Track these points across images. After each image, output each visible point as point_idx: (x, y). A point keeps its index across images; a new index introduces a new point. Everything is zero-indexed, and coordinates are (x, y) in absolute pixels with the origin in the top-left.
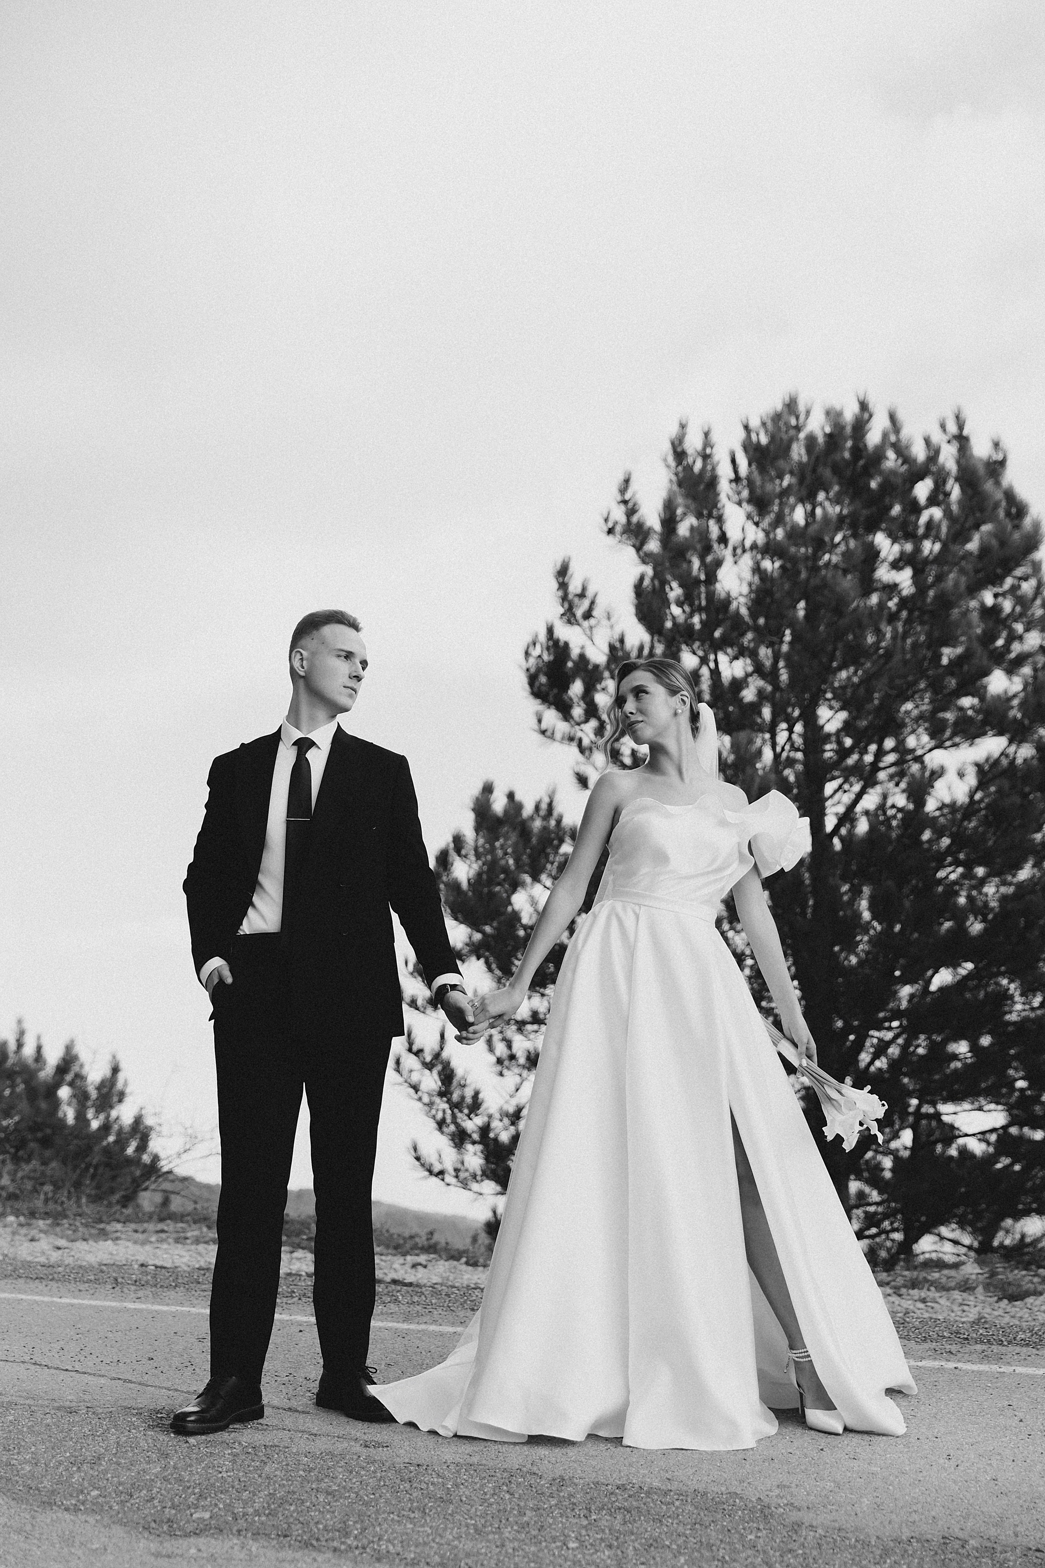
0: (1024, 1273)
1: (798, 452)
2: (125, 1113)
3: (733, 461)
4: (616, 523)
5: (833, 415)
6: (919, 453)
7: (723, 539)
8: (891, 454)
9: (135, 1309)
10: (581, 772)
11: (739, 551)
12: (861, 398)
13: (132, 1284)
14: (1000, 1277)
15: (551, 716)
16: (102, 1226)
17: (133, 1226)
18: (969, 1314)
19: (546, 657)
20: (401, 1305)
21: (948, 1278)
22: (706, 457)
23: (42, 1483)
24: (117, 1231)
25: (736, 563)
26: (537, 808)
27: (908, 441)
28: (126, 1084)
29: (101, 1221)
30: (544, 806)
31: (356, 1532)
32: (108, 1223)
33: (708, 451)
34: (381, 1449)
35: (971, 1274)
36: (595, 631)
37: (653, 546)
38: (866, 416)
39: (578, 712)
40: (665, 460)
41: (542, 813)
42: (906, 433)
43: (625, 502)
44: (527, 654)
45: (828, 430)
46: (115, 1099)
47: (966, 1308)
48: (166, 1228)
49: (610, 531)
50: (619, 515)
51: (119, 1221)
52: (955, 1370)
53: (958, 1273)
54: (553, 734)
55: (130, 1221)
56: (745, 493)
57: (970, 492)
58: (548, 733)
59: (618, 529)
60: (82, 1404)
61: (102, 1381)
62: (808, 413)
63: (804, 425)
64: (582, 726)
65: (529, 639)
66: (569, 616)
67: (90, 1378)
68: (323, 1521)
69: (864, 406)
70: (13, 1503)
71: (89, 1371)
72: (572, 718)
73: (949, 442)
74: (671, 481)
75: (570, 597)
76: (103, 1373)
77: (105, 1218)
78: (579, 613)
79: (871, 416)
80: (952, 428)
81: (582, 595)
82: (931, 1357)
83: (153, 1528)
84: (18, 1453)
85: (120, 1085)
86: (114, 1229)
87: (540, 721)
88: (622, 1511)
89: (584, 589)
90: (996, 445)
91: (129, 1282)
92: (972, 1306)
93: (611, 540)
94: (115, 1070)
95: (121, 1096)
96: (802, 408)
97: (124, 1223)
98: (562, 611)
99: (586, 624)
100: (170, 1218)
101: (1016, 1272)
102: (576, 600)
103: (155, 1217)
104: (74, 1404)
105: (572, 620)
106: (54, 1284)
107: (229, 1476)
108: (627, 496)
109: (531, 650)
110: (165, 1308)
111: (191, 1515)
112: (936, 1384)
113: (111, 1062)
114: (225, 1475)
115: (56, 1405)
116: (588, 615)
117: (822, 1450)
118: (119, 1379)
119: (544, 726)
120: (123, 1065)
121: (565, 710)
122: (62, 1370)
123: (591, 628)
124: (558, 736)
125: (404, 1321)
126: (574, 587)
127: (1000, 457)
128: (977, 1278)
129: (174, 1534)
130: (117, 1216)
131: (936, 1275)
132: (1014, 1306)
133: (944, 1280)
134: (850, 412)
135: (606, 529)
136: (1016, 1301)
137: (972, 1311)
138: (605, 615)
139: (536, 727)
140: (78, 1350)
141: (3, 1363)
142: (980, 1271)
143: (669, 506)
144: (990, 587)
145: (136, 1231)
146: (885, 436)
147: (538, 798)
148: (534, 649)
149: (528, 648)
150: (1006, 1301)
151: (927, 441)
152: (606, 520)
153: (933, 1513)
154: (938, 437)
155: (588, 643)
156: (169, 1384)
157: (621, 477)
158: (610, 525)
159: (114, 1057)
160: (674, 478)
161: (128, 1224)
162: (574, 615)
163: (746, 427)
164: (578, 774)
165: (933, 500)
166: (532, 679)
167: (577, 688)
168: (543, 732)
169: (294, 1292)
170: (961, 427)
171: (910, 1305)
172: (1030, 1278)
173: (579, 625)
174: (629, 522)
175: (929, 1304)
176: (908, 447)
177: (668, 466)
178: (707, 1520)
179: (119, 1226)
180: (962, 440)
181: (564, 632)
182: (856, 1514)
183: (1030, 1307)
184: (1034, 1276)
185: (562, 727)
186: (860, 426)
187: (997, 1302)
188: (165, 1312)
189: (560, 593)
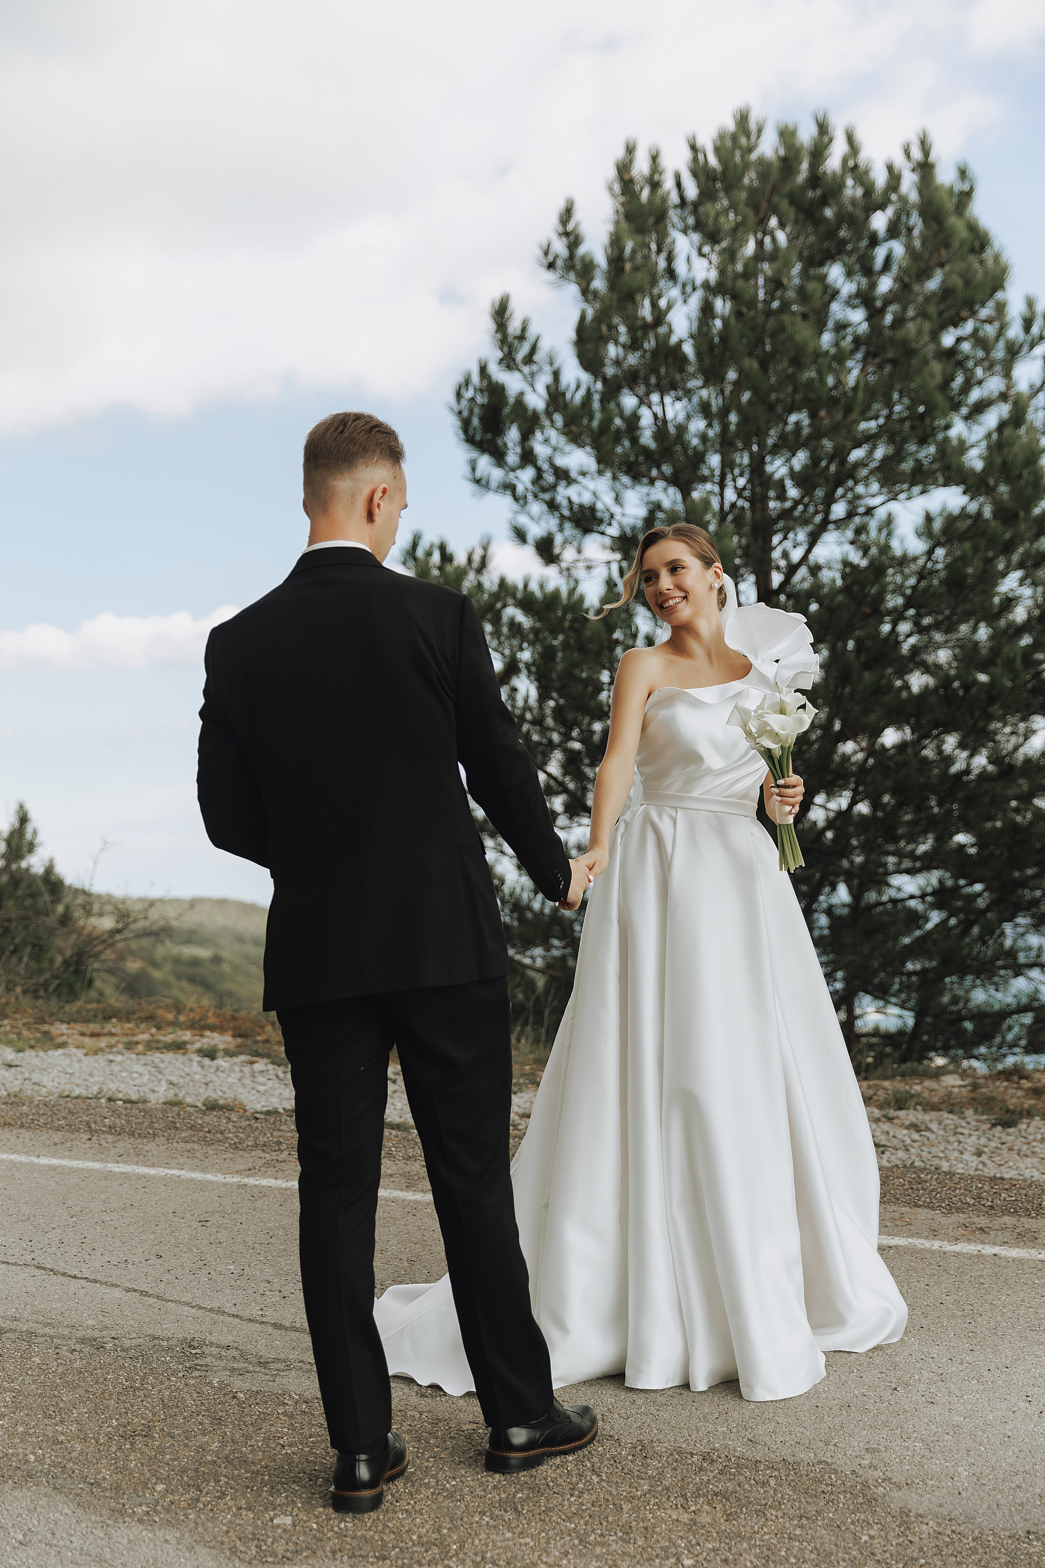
0: (1005, 1084)
1: (750, 178)
2: (35, 863)
3: (679, 185)
4: (556, 257)
5: (787, 135)
6: (880, 178)
7: (671, 273)
8: (850, 182)
9: (123, 1173)
10: (519, 526)
11: (689, 289)
12: (820, 117)
13: (107, 1132)
14: (984, 1090)
15: (485, 463)
16: (46, 1027)
17: (79, 1027)
18: (966, 1146)
19: (480, 400)
20: (397, 1162)
21: (932, 1091)
22: (655, 185)
23: (100, 1472)
24: (62, 1035)
25: (685, 302)
26: (470, 560)
27: (867, 165)
28: (35, 832)
29: (42, 1021)
30: (477, 558)
31: (455, 1547)
32: (51, 1024)
33: (656, 177)
34: (438, 1398)
35: (954, 1087)
36: (537, 377)
37: (599, 284)
38: (826, 139)
39: (512, 458)
40: (611, 189)
41: (475, 565)
42: (865, 156)
43: (566, 234)
44: (459, 396)
45: (782, 152)
46: (25, 849)
47: (961, 1138)
48: (113, 1030)
49: (551, 266)
50: (560, 247)
51: (62, 1022)
52: (994, 1258)
53: (939, 1084)
54: (488, 482)
55: (75, 1021)
56: (691, 221)
57: (935, 227)
58: (483, 482)
59: (559, 263)
60: (105, 1333)
61: (117, 1293)
62: (760, 131)
63: (756, 145)
64: (518, 472)
65: (460, 378)
66: (508, 362)
67: (104, 1289)
68: (416, 1529)
69: (823, 128)
70: (80, 1511)
71: (99, 1278)
72: (506, 463)
73: (913, 170)
74: (617, 211)
75: (510, 339)
76: (114, 1280)
77: (47, 1018)
78: (520, 356)
79: (831, 140)
80: (917, 154)
81: (522, 337)
82: (965, 1237)
83: (241, 1551)
84: (62, 1422)
85: (28, 836)
86: (59, 1032)
87: (474, 469)
88: (719, 1498)
89: (524, 329)
90: (963, 173)
91: (104, 1129)
92: (967, 1136)
93: (550, 276)
94: (24, 819)
95: (31, 847)
96: (753, 126)
97: (68, 1023)
98: (500, 354)
99: (526, 369)
100: (115, 1016)
101: (998, 1083)
102: (516, 343)
103: (100, 1017)
104: (96, 1334)
105: (512, 365)
106: (25, 1134)
107: (294, 1453)
108: (570, 227)
109: (463, 390)
110: (152, 1171)
111: (272, 1520)
112: (982, 1280)
113: (19, 812)
114: (289, 1452)
115: (79, 1334)
116: (529, 359)
117: (895, 1389)
118: (135, 1290)
119: (478, 474)
120: (33, 814)
121: (499, 457)
122: (70, 1276)
123: (533, 375)
124: (494, 484)
125: (407, 1187)
126: (514, 327)
127: (966, 187)
128: (960, 1091)
129: (266, 1561)
130: (60, 1016)
131: (918, 1088)
132: (1009, 1134)
133: (926, 1094)
134: (806, 135)
135: (546, 263)
136: (1010, 1127)
137: (968, 1141)
138: (547, 360)
139: (470, 475)
140: (78, 1243)
141: (3, 1266)
142: (961, 1083)
143: (616, 241)
144: (951, 329)
145: (83, 1034)
146: (845, 161)
147: (470, 548)
148: (467, 390)
149: (460, 388)
150: (999, 1128)
151: (890, 168)
152: (546, 253)
153: (1038, 1491)
154: (899, 161)
155: (527, 389)
156: (187, 1298)
157: (561, 205)
158: (551, 258)
159: (21, 807)
160: (621, 210)
161: (72, 1025)
162: (514, 360)
163: (693, 148)
164: (516, 528)
165: (893, 231)
166: (466, 425)
167: (513, 434)
168: (478, 481)
169: (281, 1143)
170: (926, 152)
171: (905, 1135)
172: (1014, 1091)
173: (519, 370)
174: (572, 256)
175: (923, 1133)
176: (867, 172)
177: (613, 195)
178: (812, 1509)
179: (63, 1028)
180: (925, 169)
181: (499, 375)
182: (960, 1493)
183: (1025, 1135)
184: (1017, 1088)
185: (497, 475)
186: (818, 153)
187: (990, 1129)
188: (154, 1177)
189: (499, 336)
